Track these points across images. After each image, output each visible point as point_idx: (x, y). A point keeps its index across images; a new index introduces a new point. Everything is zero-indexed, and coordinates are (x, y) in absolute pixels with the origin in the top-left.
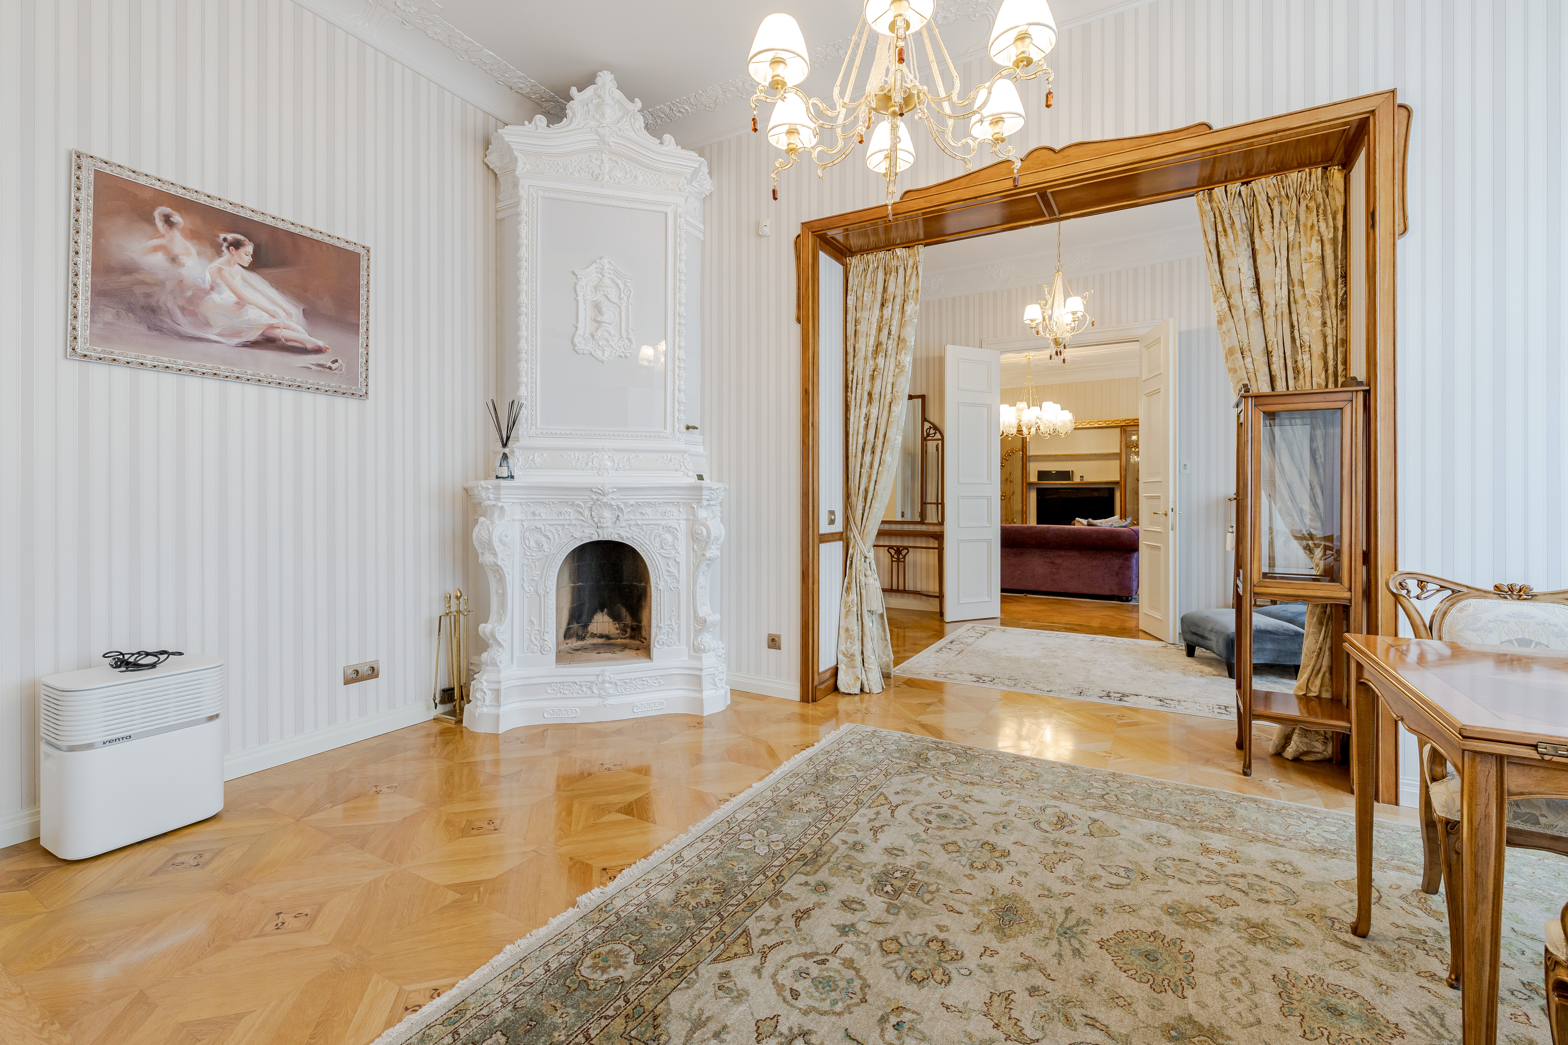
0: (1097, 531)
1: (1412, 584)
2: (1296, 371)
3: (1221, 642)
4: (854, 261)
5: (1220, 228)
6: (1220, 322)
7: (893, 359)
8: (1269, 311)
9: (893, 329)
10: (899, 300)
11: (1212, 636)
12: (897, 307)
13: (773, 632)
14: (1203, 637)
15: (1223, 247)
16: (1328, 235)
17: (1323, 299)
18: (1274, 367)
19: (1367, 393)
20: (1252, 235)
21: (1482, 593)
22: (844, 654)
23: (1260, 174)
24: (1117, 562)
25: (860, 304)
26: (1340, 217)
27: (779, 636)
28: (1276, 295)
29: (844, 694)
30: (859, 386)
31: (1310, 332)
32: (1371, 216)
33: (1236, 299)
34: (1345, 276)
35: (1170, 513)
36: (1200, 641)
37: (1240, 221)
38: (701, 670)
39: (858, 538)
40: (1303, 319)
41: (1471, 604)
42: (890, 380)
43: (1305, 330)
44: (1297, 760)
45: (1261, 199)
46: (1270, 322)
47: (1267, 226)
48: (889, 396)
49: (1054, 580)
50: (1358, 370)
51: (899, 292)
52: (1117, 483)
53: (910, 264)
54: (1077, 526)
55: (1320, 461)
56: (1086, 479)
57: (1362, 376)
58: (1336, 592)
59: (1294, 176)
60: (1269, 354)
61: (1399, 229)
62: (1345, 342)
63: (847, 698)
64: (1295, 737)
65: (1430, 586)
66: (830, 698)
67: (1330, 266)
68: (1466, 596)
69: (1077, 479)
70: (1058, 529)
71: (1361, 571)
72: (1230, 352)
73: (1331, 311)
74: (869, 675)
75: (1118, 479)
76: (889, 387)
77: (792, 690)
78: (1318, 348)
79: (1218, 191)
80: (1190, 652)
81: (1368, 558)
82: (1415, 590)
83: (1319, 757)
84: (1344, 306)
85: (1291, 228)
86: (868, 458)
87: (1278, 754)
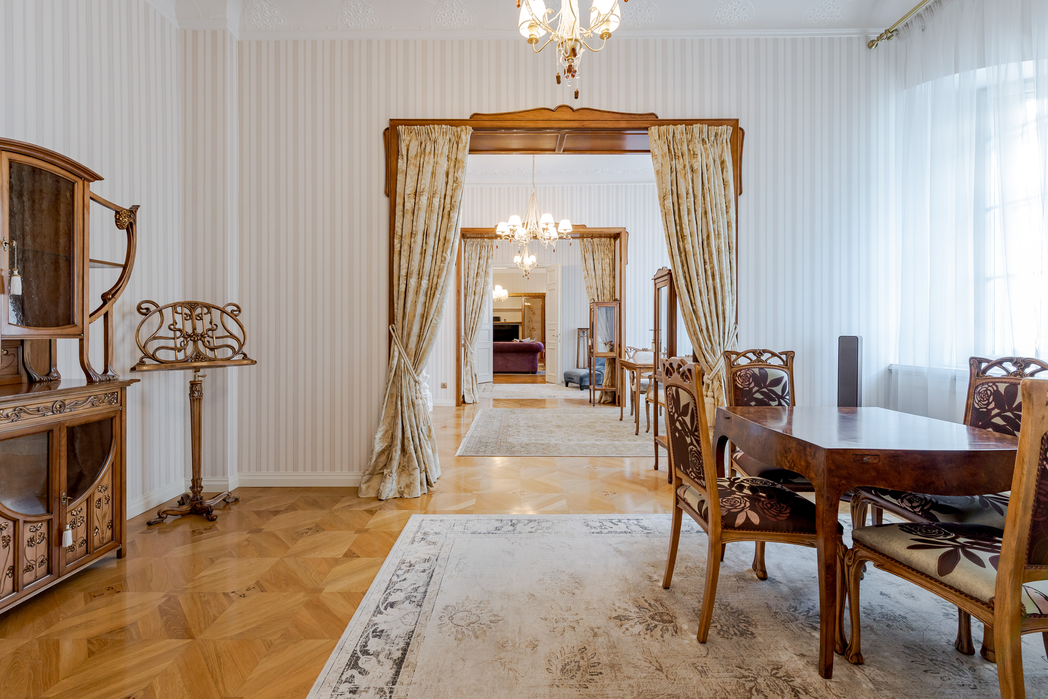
0: (524, 344)
1: (629, 349)
2: (604, 295)
3: (578, 379)
4: (468, 240)
5: (585, 250)
6: (585, 278)
7: (483, 279)
8: (597, 277)
9: (484, 268)
10: (486, 258)
11: (575, 378)
12: (485, 260)
13: (443, 382)
14: (572, 379)
15: (586, 256)
16: (611, 258)
17: (610, 275)
18: (598, 293)
19: (620, 303)
20: (593, 253)
21: (640, 350)
22: (466, 390)
23: (595, 237)
24: (531, 357)
25: (470, 257)
26: (613, 252)
27: (446, 383)
28: (599, 272)
29: (468, 403)
30: (471, 288)
31: (607, 284)
32: (621, 258)
33: (589, 272)
34: (614, 269)
35: (559, 336)
36: (571, 380)
37: (590, 249)
38: (426, 395)
39: (469, 346)
40: (605, 280)
41: (638, 352)
42: (482, 287)
43: (606, 283)
44: (604, 403)
45: (595, 244)
46: (598, 280)
47: (597, 252)
48: (482, 293)
49: (506, 367)
50: (617, 296)
51: (486, 255)
52: (520, 323)
53: (490, 245)
54: (514, 342)
55: (609, 319)
56: (507, 321)
57: (619, 299)
58: (613, 355)
59: (603, 239)
60: (597, 289)
61: (626, 263)
62: (614, 287)
63: (469, 405)
64: (603, 397)
65: (632, 349)
66: (463, 405)
67: (611, 266)
68: (638, 351)
69: (502, 321)
70: (508, 344)
71: (618, 349)
72: (588, 287)
73: (611, 279)
74: (476, 396)
75: (521, 321)
76: (482, 289)
77: (453, 402)
78: (608, 289)
79: (585, 239)
80: (567, 385)
81: (620, 346)
82: (630, 351)
83: (609, 401)
84: (614, 277)
85: (603, 254)
86: (473, 316)
87: (599, 402)
